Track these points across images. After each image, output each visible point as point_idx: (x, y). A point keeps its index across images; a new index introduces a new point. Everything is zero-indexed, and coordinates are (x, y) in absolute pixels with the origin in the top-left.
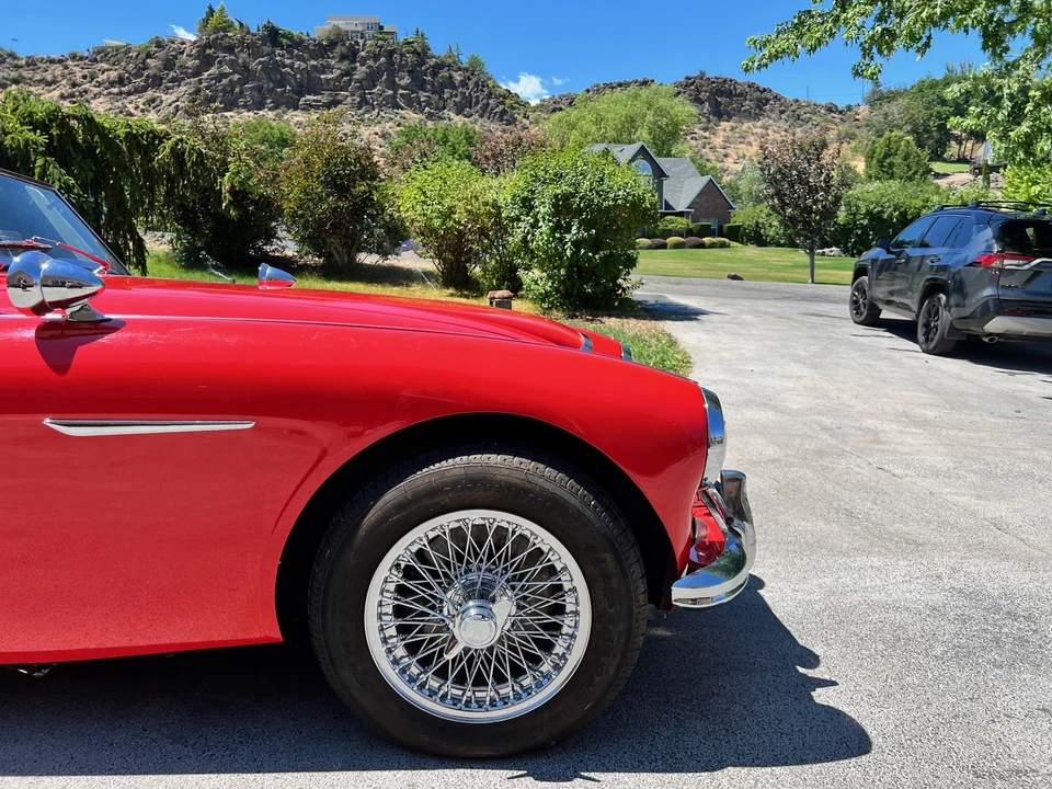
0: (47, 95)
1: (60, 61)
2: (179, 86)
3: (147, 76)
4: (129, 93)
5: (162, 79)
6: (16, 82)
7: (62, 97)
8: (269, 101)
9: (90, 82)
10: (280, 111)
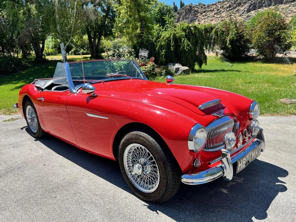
0: (211, 14)
1: (215, 4)
2: (246, 4)
3: (237, 3)
4: (232, 9)
5: (241, 3)
6: (204, 12)
7: (215, 14)
8: (273, 3)
9: (222, 8)
10: (276, 6)
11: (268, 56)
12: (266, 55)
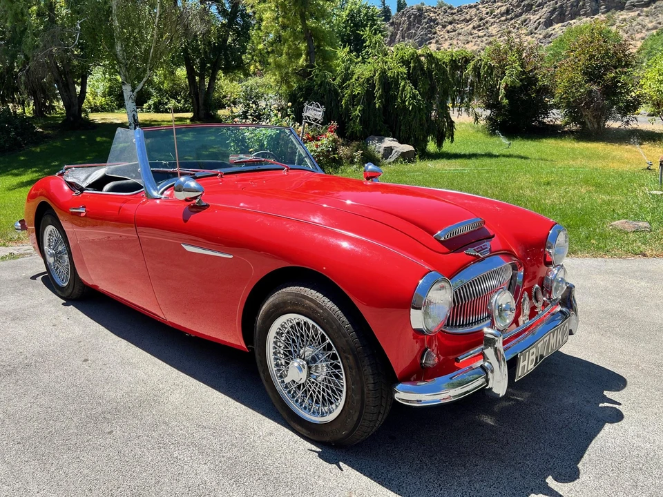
1: (475, 6)
2: (542, 8)
3: (524, 6)
4: (512, 19)
5: (533, 5)
6: (451, 23)
7: (474, 28)
8: (602, 8)
9: (490, 16)
10: (610, 13)
11: (588, 124)
12: (583, 124)
